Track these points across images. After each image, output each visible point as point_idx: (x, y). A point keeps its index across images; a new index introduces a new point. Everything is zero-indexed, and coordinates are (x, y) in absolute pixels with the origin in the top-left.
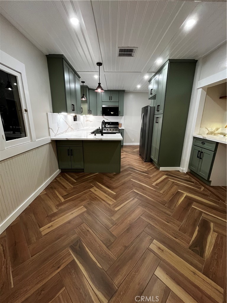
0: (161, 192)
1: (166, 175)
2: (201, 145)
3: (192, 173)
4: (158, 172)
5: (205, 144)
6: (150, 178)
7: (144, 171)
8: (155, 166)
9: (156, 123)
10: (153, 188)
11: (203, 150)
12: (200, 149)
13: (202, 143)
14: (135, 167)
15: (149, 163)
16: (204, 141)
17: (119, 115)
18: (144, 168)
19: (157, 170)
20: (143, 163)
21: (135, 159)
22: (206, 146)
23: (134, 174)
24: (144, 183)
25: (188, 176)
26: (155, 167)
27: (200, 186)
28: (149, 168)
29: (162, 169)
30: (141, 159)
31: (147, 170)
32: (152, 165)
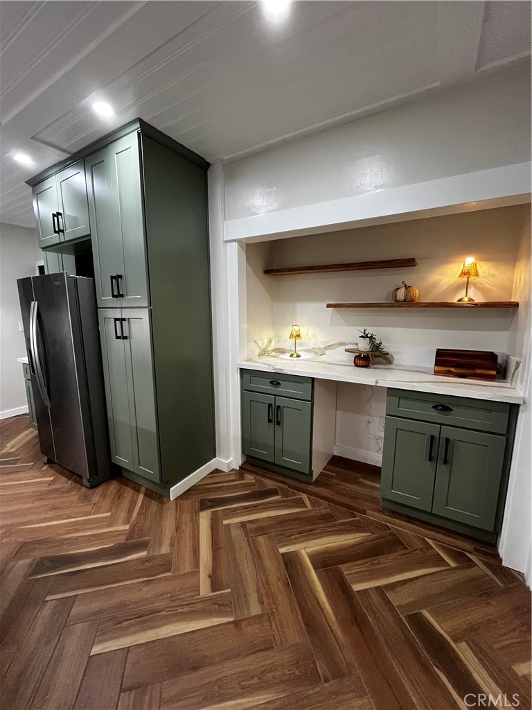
0: (255, 609)
1: (204, 506)
2: (270, 388)
3: (252, 462)
4: (173, 511)
5: (279, 384)
6: (166, 565)
7: (122, 540)
8: (143, 489)
9: (118, 338)
11: (280, 401)
12: (270, 399)
13: (271, 382)
14: (63, 542)
15: (113, 487)
16: (276, 379)
18: (111, 522)
19: (162, 503)
20: (85, 498)
21: (41, 496)
22: (284, 389)
25: (250, 478)
26: (146, 495)
27: (293, 494)
28: (130, 511)
29: (176, 490)
30: (64, 483)
31: (127, 527)
32: (127, 488)
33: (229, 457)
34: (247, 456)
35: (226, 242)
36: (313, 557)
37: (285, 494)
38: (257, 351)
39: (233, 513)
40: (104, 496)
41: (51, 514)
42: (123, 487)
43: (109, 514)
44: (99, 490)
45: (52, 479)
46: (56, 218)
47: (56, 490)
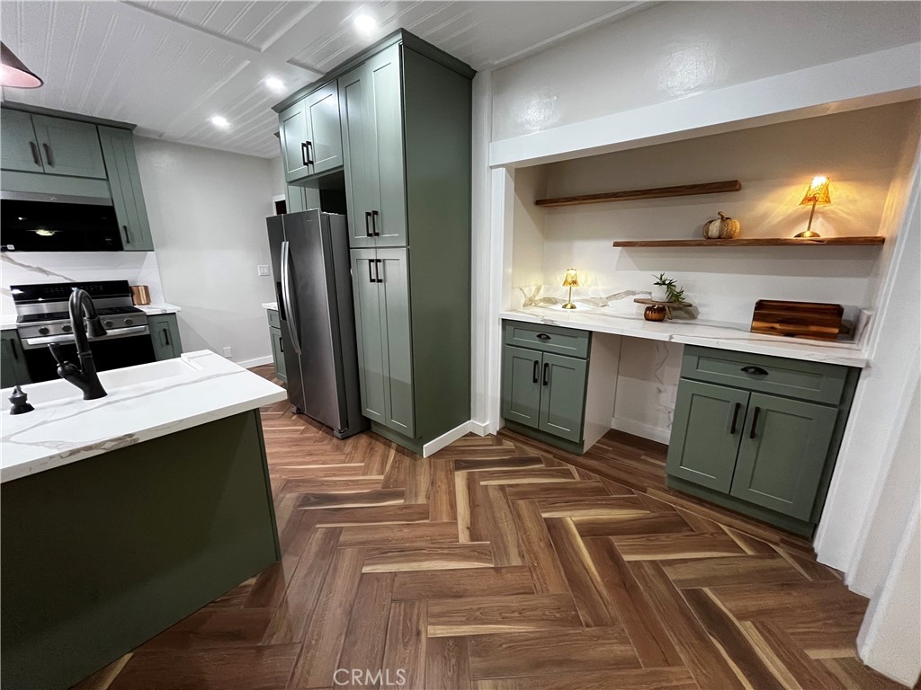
0: (516, 561)
1: (459, 465)
2: (537, 343)
3: (512, 426)
4: (427, 467)
5: (549, 338)
6: (423, 513)
7: (379, 487)
8: (394, 445)
9: (372, 281)
10: (479, 559)
11: (548, 358)
12: (537, 356)
13: (539, 336)
14: (323, 483)
15: (363, 440)
16: (545, 332)
17: (126, 246)
18: (366, 471)
19: (415, 459)
20: (338, 448)
21: (295, 442)
22: (555, 344)
23: (351, 532)
24: (429, 557)
25: (508, 444)
26: (397, 450)
27: (560, 465)
28: (383, 463)
29: (429, 448)
30: (314, 433)
31: (382, 477)
32: (378, 443)
33: (486, 419)
34: (506, 419)
35: (491, 167)
36: (579, 525)
37: (550, 463)
38: (523, 301)
39: (492, 476)
40: (355, 448)
41: (308, 459)
42: (373, 441)
43: (363, 464)
44: (350, 441)
45: (303, 428)
46: (305, 148)
47: (308, 439)
